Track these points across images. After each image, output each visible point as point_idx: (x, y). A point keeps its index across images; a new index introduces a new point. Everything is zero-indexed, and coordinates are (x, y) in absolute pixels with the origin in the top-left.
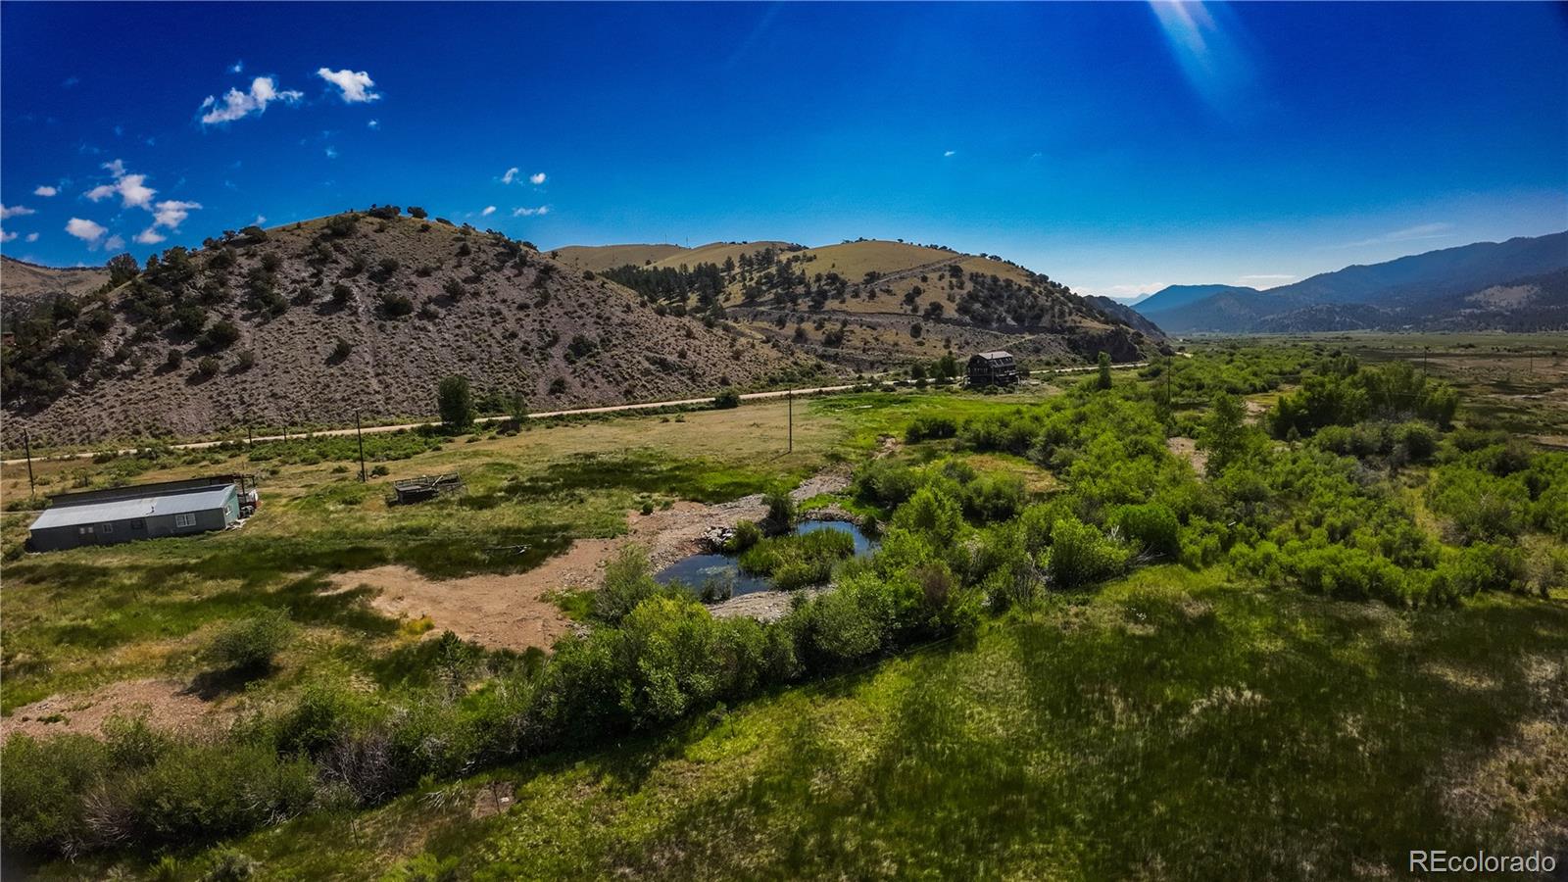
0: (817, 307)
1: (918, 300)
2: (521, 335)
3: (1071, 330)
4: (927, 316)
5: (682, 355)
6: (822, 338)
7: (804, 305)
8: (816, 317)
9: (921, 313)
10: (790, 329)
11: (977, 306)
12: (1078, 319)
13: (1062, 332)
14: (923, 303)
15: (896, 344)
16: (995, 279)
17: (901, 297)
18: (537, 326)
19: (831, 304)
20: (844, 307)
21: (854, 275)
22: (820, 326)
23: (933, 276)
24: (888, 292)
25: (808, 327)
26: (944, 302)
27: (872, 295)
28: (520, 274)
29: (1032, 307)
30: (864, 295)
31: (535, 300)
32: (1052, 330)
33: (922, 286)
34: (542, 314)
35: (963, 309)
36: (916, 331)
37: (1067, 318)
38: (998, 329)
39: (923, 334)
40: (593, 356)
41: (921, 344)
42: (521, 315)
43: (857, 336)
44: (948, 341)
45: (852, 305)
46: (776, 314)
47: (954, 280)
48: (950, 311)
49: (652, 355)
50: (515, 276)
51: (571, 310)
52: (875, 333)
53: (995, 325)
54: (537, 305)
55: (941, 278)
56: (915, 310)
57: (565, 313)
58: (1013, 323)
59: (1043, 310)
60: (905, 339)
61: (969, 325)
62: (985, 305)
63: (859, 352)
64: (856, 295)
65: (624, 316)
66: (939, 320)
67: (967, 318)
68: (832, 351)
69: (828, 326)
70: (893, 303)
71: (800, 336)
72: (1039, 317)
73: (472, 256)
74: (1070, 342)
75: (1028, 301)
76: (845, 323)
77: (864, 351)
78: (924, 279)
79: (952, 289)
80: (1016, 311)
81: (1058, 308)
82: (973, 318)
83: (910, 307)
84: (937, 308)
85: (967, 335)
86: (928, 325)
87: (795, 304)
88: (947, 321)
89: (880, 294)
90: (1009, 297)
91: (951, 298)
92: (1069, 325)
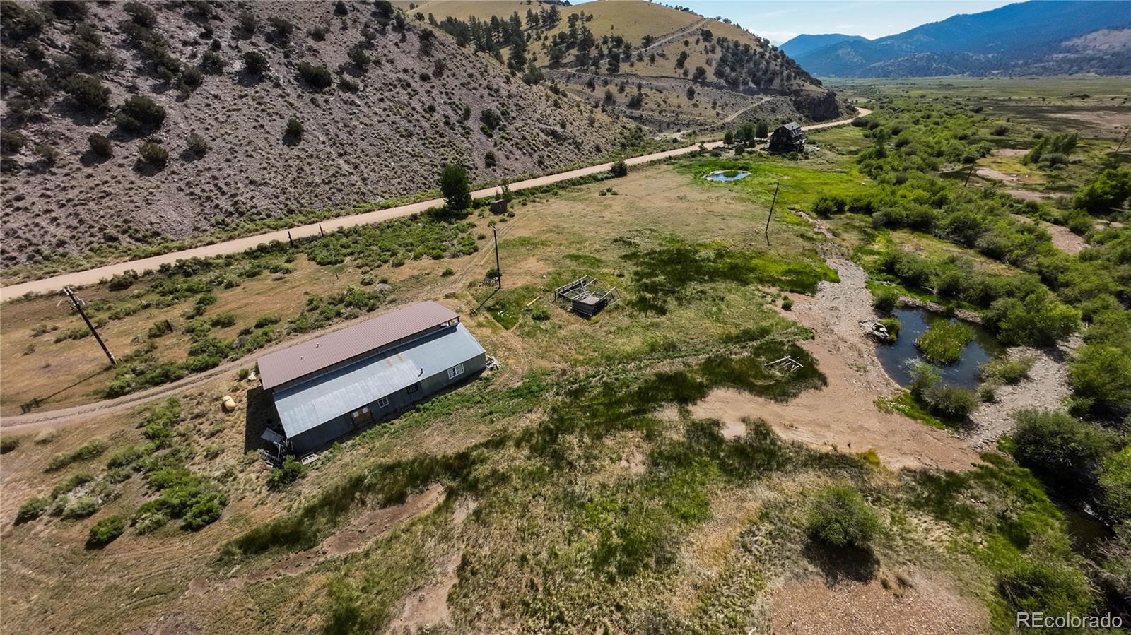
0: (613, 69)
1: (686, 63)
2: (438, 109)
3: (797, 93)
4: (695, 80)
5: (563, 125)
6: (627, 101)
8: (618, 80)
9: (690, 76)
10: (600, 93)
11: (728, 70)
12: (802, 82)
13: (789, 94)
14: (692, 65)
15: (679, 107)
16: (737, 44)
17: (673, 62)
18: (445, 98)
19: (624, 67)
20: (633, 70)
21: (634, 38)
22: (622, 90)
23: (692, 40)
24: (663, 55)
25: (613, 89)
26: (706, 67)
27: (653, 59)
29: (766, 71)
30: (647, 60)
31: (431, 70)
32: (782, 93)
33: (687, 50)
35: (719, 74)
36: (691, 94)
37: (793, 81)
38: (744, 92)
39: (695, 95)
40: (503, 129)
41: (696, 106)
43: (651, 99)
44: (715, 103)
45: (642, 68)
46: (586, 77)
47: (708, 45)
48: (711, 76)
51: (465, 80)
52: (662, 95)
55: (698, 42)
56: (686, 74)
57: (462, 85)
58: (754, 86)
59: (774, 73)
60: (684, 101)
61: (724, 87)
62: (733, 70)
63: (656, 114)
64: (640, 59)
65: (507, 87)
66: (703, 84)
67: (722, 82)
68: (637, 113)
69: (627, 89)
70: (668, 67)
71: (609, 98)
72: (771, 81)
74: (796, 103)
75: (763, 66)
76: (640, 87)
77: (660, 113)
78: (686, 43)
79: (707, 53)
80: (755, 76)
81: (785, 73)
82: (727, 81)
83: (682, 71)
84: (701, 72)
85: (726, 97)
86: (698, 88)
87: (598, 67)
88: (709, 85)
89: (657, 57)
90: (748, 61)
91: (709, 63)
92: (795, 87)
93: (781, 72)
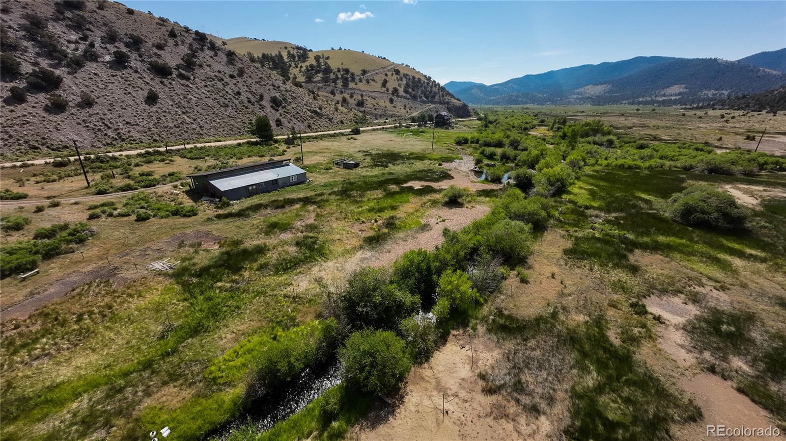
0: (346, 85)
1: (387, 85)
3: (448, 103)
4: (393, 94)
5: (320, 109)
6: (355, 102)
7: (340, 83)
8: (349, 91)
9: (390, 92)
10: (339, 97)
11: (410, 90)
12: (450, 98)
13: (444, 104)
14: (391, 85)
15: (386, 107)
16: (414, 77)
17: (380, 84)
19: (352, 85)
20: (357, 87)
21: (356, 70)
22: (352, 97)
23: (389, 73)
24: (373, 80)
25: (347, 96)
26: (398, 88)
27: (368, 82)
29: (431, 92)
30: (364, 82)
32: (440, 103)
33: (387, 78)
35: (406, 91)
36: (391, 101)
37: (445, 97)
38: (420, 101)
39: (394, 102)
40: (284, 107)
41: (395, 107)
43: (369, 103)
44: (405, 106)
45: (361, 86)
46: (329, 89)
47: (398, 77)
48: (401, 92)
52: (375, 101)
53: (419, 100)
55: (392, 75)
56: (388, 90)
58: (425, 99)
59: (435, 93)
60: (388, 104)
61: (409, 99)
62: (413, 90)
63: (373, 110)
64: (361, 81)
66: (398, 96)
67: (408, 96)
68: (362, 109)
69: (355, 96)
70: (377, 86)
71: (344, 100)
72: (434, 97)
74: (448, 108)
75: (429, 89)
76: (362, 96)
77: (375, 109)
78: (386, 75)
79: (398, 81)
80: (425, 94)
81: (441, 93)
82: (410, 96)
83: (385, 89)
84: (395, 91)
85: (411, 104)
86: (395, 98)
87: (336, 84)
88: (401, 97)
89: (370, 81)
90: (421, 86)
91: (400, 86)
92: (446, 100)
93: (439, 93)
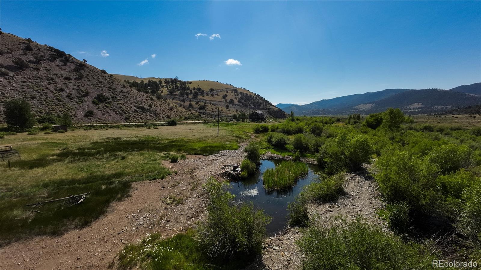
0: (195, 97)
1: (226, 98)
2: (67, 90)
3: (269, 109)
4: (230, 103)
5: (150, 106)
6: (199, 107)
7: (191, 96)
8: (196, 100)
9: (228, 102)
10: (187, 104)
11: (243, 101)
13: (267, 109)
14: (228, 98)
15: (222, 110)
16: (247, 94)
17: (221, 97)
18: (76, 87)
19: (200, 97)
20: (204, 98)
21: (206, 88)
22: (197, 103)
23: (230, 92)
24: (217, 95)
26: (234, 99)
27: (213, 95)
28: (65, 65)
29: (258, 102)
30: (210, 95)
31: (75, 77)
32: (264, 109)
33: (227, 94)
34: (79, 83)
35: (239, 102)
36: (227, 107)
37: (267, 106)
39: (229, 108)
40: (108, 103)
41: (229, 111)
42: (67, 82)
43: (209, 107)
44: (237, 110)
45: (207, 98)
46: (182, 98)
47: (236, 93)
48: (236, 102)
49: (137, 105)
50: (62, 65)
51: (95, 83)
52: (215, 107)
53: (249, 107)
54: (75, 79)
55: (232, 92)
56: (226, 101)
57: (92, 84)
58: (253, 107)
59: (261, 103)
60: (224, 109)
61: (242, 106)
62: (245, 101)
63: (211, 112)
64: (207, 95)
65: (122, 89)
66: (233, 104)
67: (241, 104)
68: (202, 111)
69: (200, 103)
70: (219, 98)
71: (191, 106)
72: (260, 105)
73: (34, 52)
74: (269, 112)
76: (205, 103)
78: (227, 92)
79: (235, 96)
80: (253, 104)
81: (264, 103)
82: (242, 104)
83: (224, 100)
84: (232, 101)
85: (242, 109)
86: (230, 105)
87: (188, 96)
88: (236, 105)
89: (214, 95)
90: (251, 99)
91: (236, 98)
92: (268, 107)
93: (263, 103)
